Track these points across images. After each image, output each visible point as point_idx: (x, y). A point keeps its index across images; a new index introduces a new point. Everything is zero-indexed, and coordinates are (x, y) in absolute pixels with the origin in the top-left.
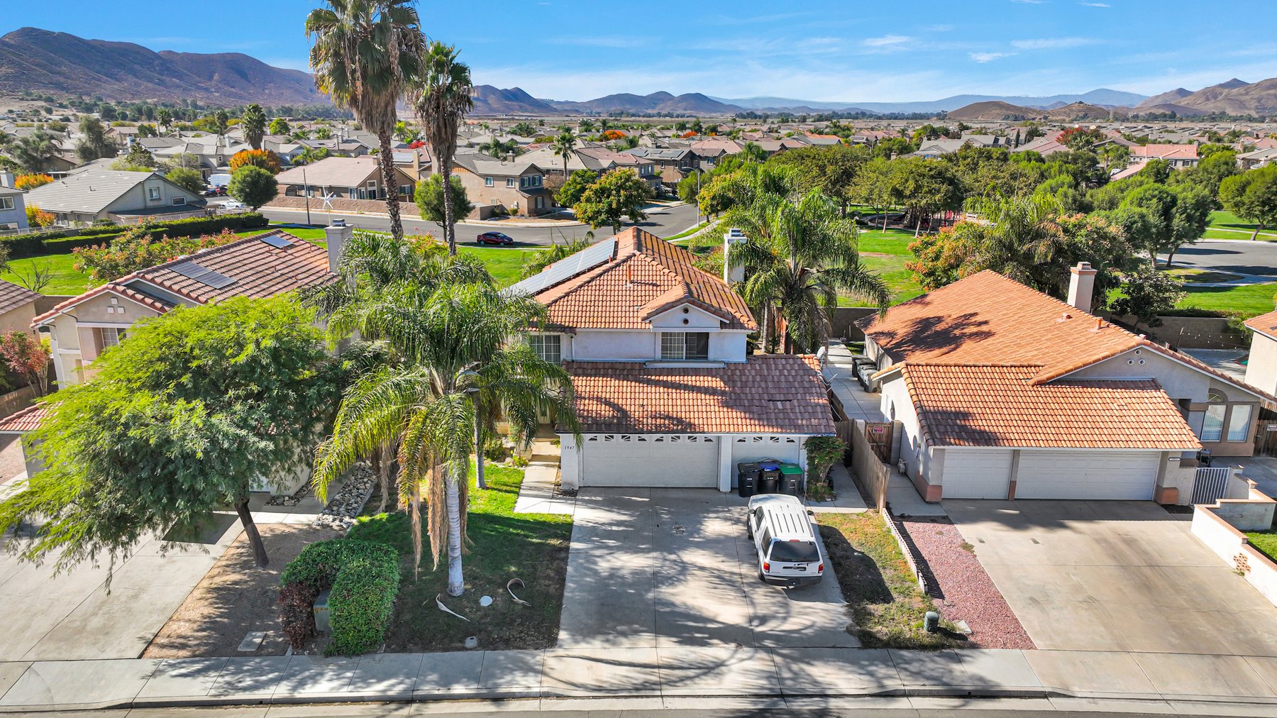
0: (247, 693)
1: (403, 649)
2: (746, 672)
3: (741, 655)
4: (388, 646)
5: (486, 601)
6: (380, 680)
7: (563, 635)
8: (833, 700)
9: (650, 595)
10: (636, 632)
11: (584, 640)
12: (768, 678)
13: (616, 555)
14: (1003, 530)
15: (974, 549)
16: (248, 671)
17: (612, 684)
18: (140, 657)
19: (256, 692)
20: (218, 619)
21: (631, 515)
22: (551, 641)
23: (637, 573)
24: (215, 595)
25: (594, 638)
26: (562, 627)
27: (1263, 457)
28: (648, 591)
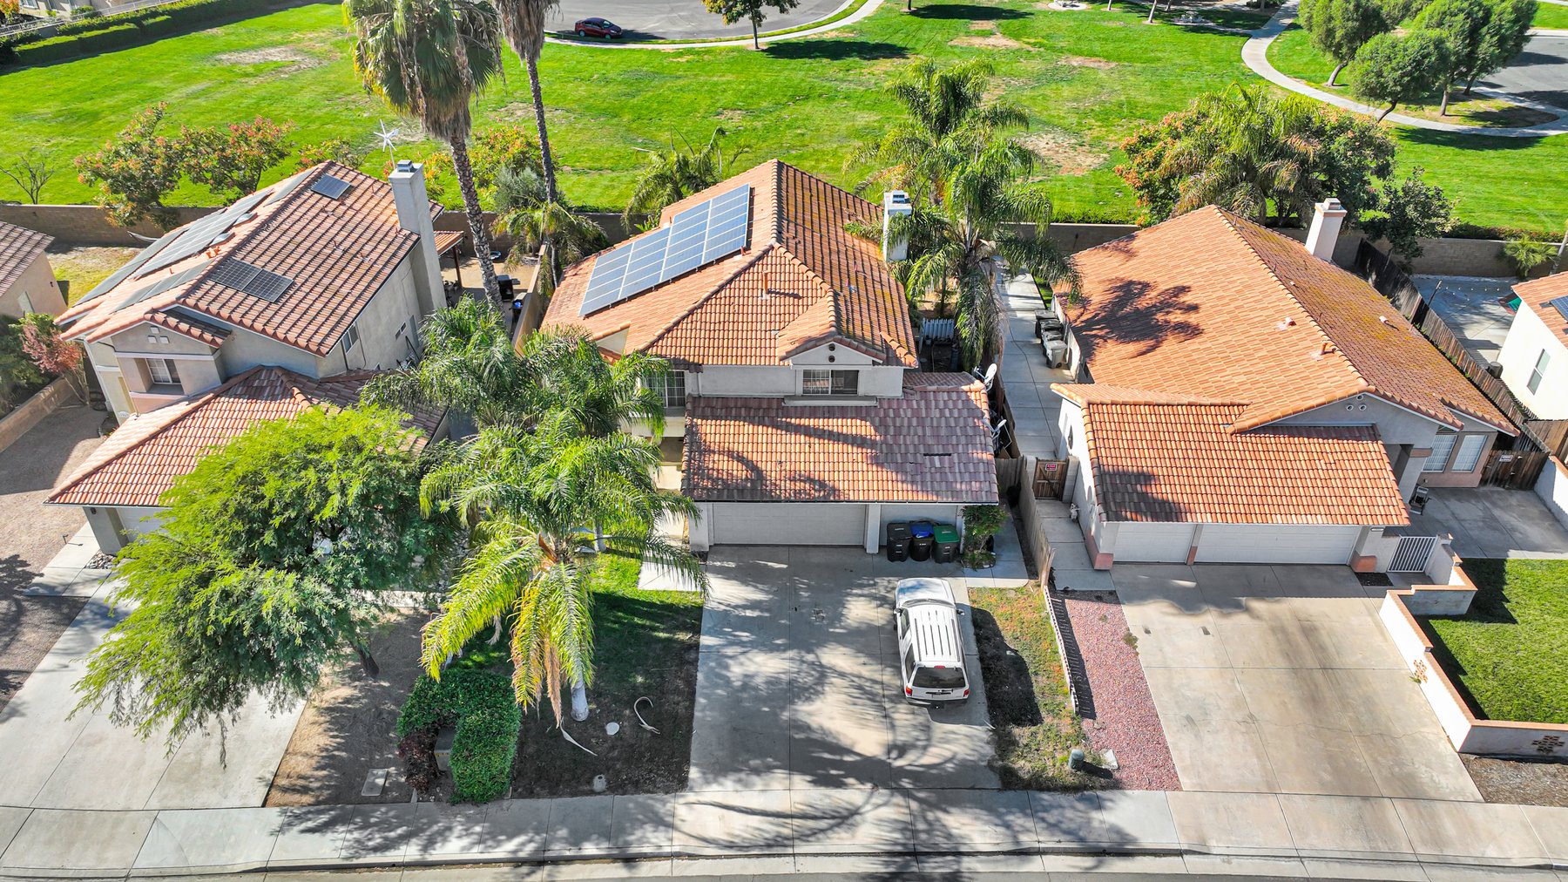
0: (378, 854)
1: (530, 794)
2: (880, 822)
3: (876, 800)
4: (515, 790)
5: (612, 729)
6: (510, 837)
7: (694, 773)
8: (965, 859)
9: (785, 715)
10: (769, 769)
11: (715, 781)
12: (902, 830)
13: (749, 655)
14: (1173, 615)
15: (1138, 644)
16: (375, 824)
17: (744, 839)
18: (264, 805)
19: (387, 853)
20: (336, 753)
21: (767, 592)
22: (680, 783)
23: (772, 682)
24: (328, 718)
25: (725, 776)
26: (693, 761)
27: (1490, 488)
28: (783, 708)
